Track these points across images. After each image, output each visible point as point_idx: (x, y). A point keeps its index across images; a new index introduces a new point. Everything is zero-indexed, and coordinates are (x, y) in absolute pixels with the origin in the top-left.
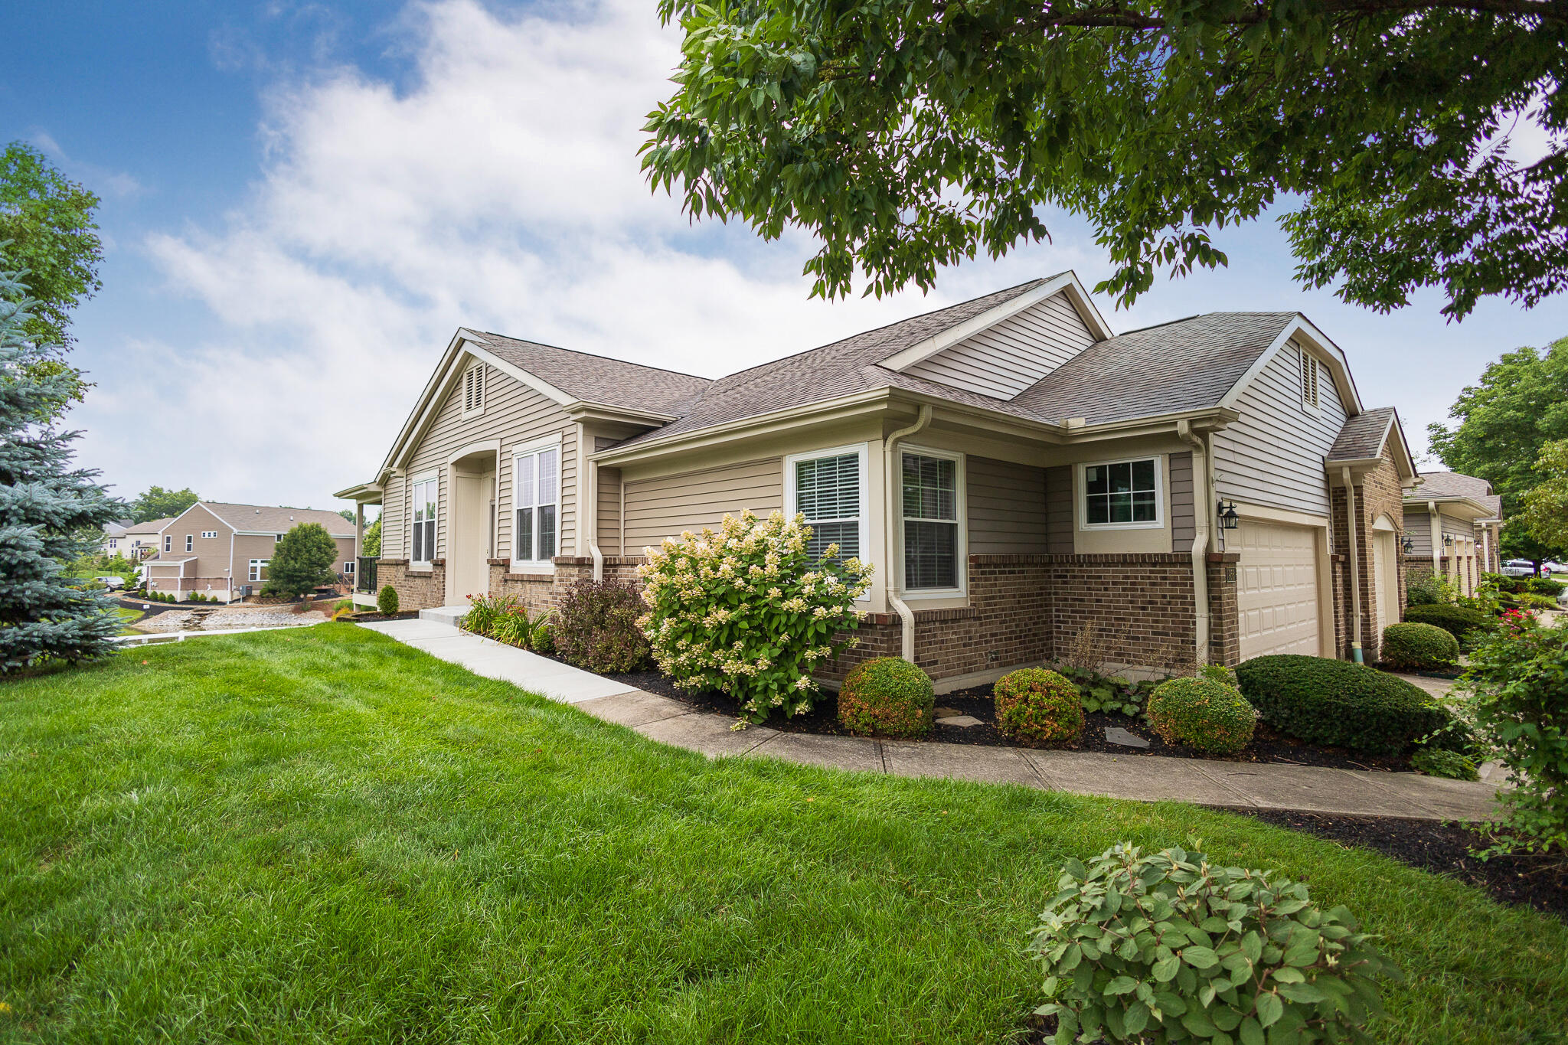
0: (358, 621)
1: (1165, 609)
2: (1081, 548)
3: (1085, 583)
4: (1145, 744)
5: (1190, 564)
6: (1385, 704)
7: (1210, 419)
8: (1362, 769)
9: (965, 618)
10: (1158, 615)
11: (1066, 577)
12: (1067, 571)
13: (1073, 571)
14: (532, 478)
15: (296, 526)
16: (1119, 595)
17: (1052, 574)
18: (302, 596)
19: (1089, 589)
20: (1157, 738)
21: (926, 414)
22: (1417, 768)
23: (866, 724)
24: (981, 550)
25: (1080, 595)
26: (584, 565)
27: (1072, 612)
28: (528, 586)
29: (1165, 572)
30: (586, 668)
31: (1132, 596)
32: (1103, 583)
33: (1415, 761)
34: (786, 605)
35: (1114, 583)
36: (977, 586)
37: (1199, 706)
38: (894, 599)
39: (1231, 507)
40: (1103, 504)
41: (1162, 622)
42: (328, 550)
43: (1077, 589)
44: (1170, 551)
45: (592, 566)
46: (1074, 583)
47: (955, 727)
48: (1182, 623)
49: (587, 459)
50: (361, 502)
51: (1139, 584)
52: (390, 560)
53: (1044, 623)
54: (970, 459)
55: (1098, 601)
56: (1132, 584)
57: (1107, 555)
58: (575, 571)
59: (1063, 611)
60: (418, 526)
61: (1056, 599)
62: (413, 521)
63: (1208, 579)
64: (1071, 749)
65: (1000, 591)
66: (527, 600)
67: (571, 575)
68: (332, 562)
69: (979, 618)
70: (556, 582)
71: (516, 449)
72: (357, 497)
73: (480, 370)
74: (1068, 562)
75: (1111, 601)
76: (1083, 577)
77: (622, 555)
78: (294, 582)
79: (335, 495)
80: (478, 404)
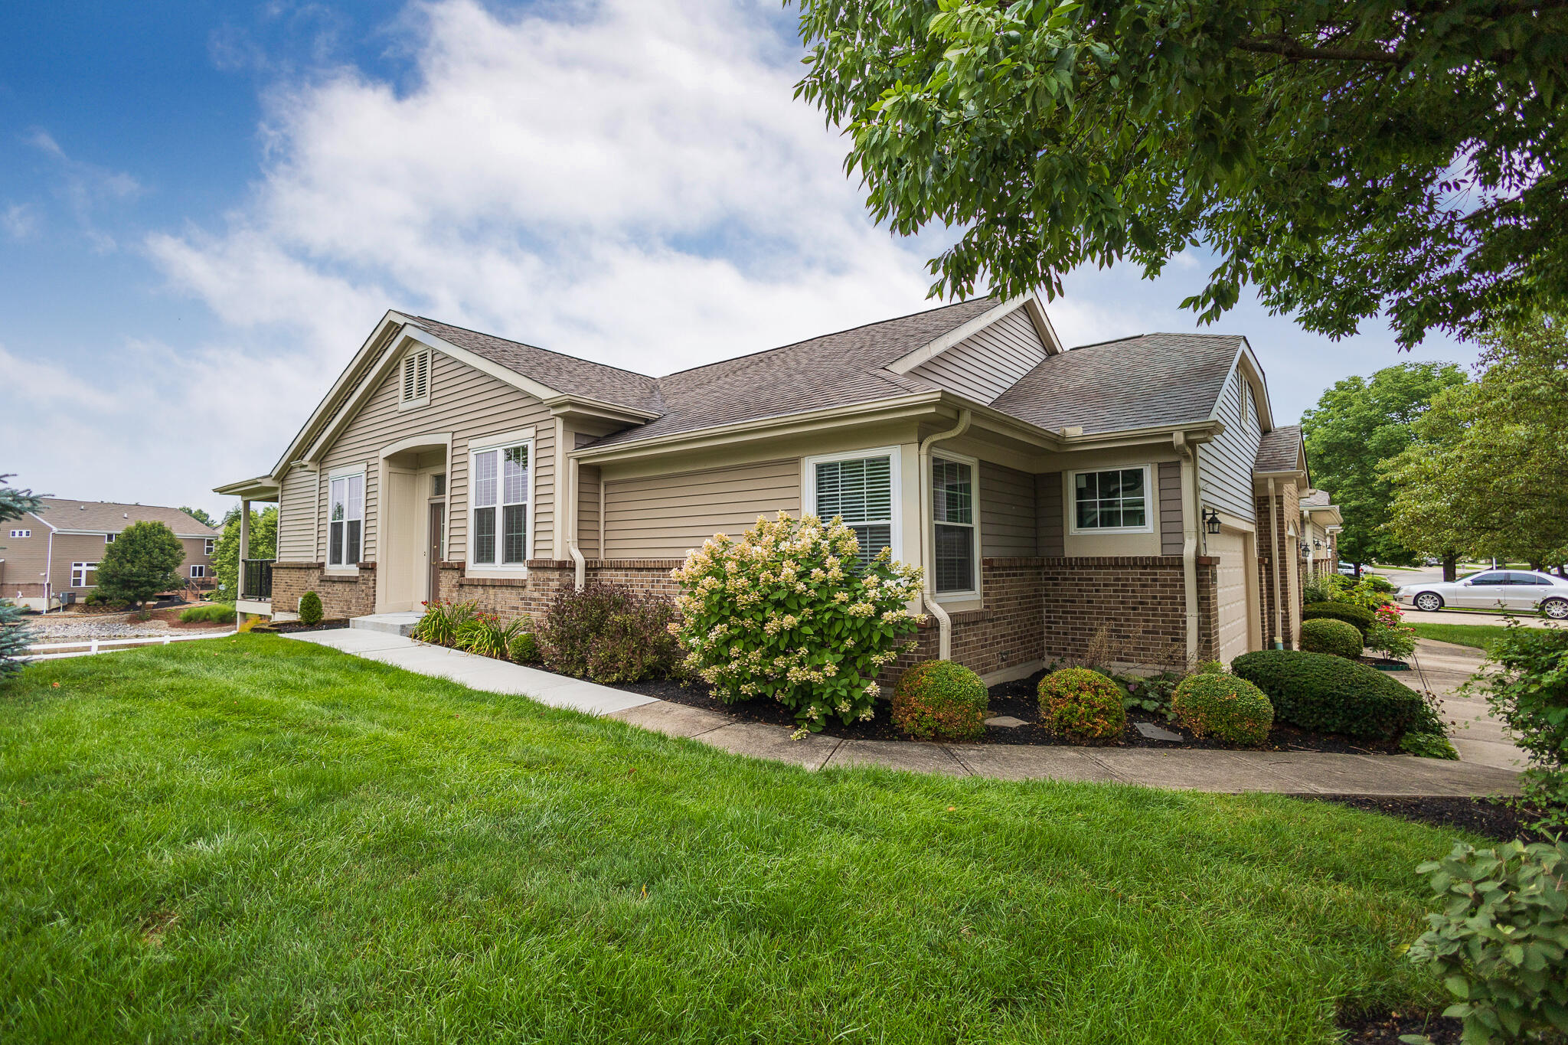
0: (279, 631)
1: (1156, 609)
2: (1071, 551)
3: (1077, 585)
4: (1179, 737)
5: (1181, 566)
6: (1379, 694)
7: (1204, 431)
8: (1365, 753)
9: (983, 620)
10: (1148, 615)
11: (1057, 579)
12: (1059, 574)
13: (1065, 573)
14: (495, 475)
15: (133, 525)
16: (1111, 596)
17: (1043, 577)
18: (139, 603)
19: (1080, 590)
20: (1187, 732)
21: (966, 420)
22: (1408, 750)
23: (929, 728)
24: (992, 553)
25: (1072, 596)
26: (565, 568)
27: (1064, 612)
28: (491, 591)
29: (1156, 574)
30: (584, 677)
31: (1123, 597)
32: (1094, 585)
33: (1404, 743)
34: (853, 609)
35: (1105, 585)
36: (990, 588)
37: (1228, 701)
38: (930, 602)
39: (1214, 514)
40: (1093, 510)
41: (1153, 621)
42: (173, 551)
43: (1068, 590)
44: (1159, 555)
45: (574, 569)
46: (1065, 585)
47: (1003, 728)
48: (1172, 622)
49: (567, 457)
50: (247, 498)
51: (1131, 585)
52: (291, 564)
53: (1038, 623)
54: (982, 464)
55: (1089, 602)
56: (1123, 585)
57: (1099, 559)
58: (556, 575)
59: (1054, 612)
60: (337, 528)
61: (1047, 601)
62: (330, 521)
63: (1198, 581)
64: (1118, 745)
65: (1007, 593)
66: (489, 607)
67: (549, 580)
68: (178, 565)
69: (992, 620)
70: (530, 587)
71: (472, 444)
72: (242, 494)
73: (423, 357)
74: (1059, 564)
75: (1102, 602)
76: (1074, 579)
77: (602, 558)
78: (129, 588)
79: (215, 491)
80: (421, 392)
